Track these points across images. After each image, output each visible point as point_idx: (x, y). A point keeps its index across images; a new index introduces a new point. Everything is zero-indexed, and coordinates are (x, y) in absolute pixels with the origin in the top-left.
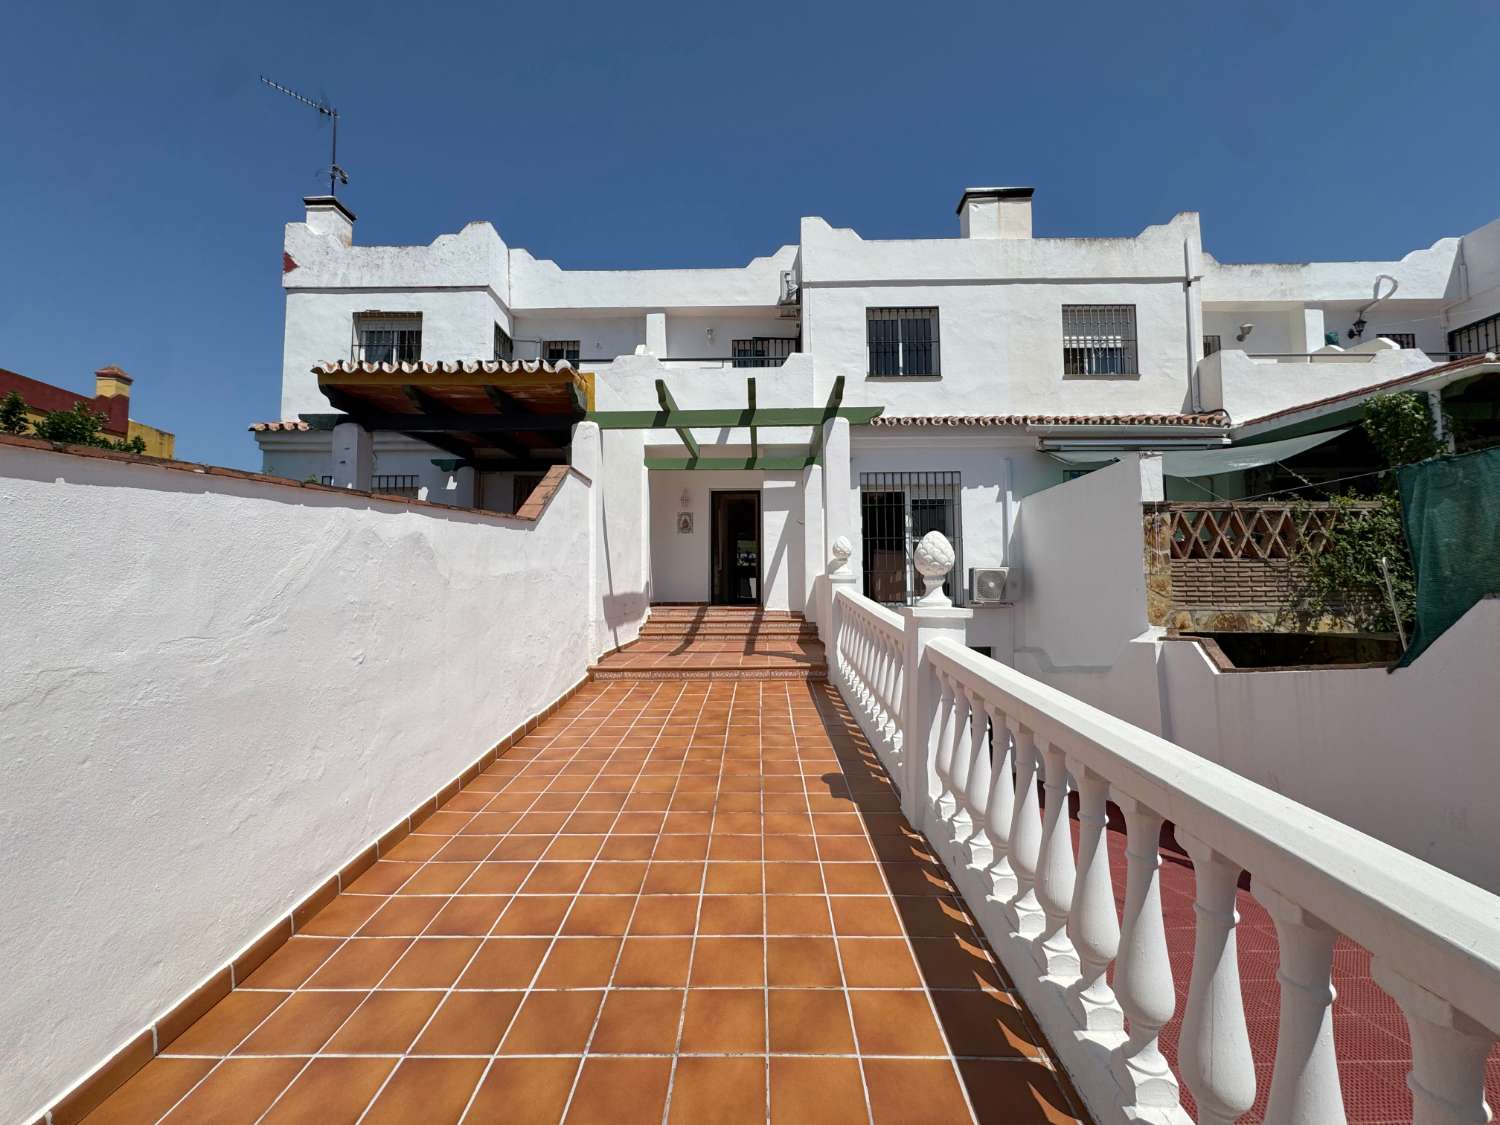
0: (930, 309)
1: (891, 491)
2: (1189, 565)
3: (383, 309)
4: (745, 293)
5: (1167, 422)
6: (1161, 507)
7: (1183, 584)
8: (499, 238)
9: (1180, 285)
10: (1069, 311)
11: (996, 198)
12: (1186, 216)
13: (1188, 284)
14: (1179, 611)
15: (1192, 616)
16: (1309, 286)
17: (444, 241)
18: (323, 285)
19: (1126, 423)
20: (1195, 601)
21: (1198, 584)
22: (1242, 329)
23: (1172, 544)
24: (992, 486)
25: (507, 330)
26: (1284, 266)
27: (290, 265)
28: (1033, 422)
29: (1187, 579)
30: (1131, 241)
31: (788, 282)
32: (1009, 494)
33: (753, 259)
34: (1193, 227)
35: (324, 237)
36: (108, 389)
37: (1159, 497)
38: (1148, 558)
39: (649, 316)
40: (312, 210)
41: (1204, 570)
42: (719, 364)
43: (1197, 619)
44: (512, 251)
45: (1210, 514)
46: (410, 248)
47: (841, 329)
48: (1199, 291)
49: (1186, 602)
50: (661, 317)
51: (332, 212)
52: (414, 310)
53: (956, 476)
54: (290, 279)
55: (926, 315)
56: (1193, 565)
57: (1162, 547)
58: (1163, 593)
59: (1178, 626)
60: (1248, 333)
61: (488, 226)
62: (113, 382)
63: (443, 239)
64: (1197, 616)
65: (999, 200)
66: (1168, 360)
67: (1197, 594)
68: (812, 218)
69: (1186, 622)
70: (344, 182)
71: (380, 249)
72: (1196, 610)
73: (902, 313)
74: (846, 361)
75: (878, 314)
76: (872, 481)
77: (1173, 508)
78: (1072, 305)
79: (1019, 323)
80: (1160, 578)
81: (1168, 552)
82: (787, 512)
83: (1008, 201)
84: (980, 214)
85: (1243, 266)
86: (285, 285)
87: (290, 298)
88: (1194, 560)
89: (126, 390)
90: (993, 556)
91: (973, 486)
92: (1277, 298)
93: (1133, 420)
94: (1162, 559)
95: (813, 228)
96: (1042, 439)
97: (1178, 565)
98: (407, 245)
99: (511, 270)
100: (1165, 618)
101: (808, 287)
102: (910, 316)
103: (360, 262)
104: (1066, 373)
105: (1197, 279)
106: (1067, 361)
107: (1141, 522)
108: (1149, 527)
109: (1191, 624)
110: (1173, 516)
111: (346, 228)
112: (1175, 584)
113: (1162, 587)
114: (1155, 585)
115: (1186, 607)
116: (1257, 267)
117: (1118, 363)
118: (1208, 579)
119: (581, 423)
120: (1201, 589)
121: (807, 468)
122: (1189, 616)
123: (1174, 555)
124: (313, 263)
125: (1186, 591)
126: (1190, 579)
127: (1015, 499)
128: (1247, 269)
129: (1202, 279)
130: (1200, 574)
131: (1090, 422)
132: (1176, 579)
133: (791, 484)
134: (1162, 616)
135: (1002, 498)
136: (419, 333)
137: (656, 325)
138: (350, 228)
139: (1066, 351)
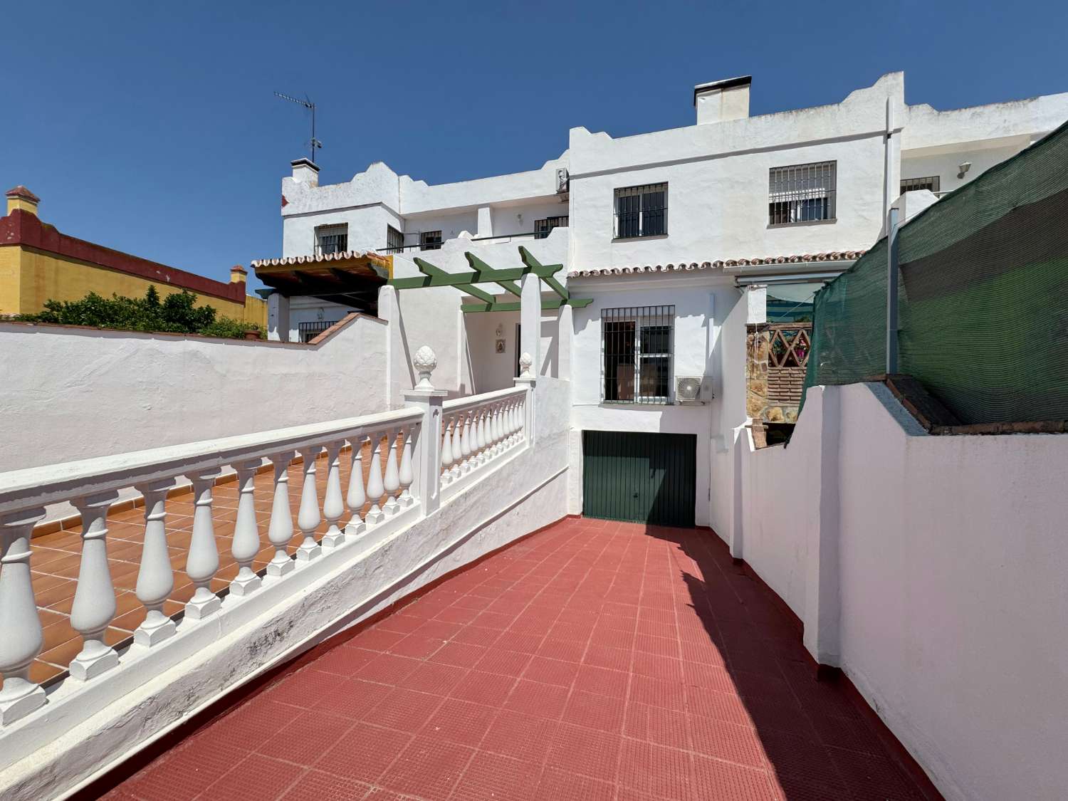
0: (662, 184)
1: (623, 321)
2: (782, 372)
3: (329, 223)
4: (538, 187)
5: (846, 257)
6: (761, 328)
7: (778, 386)
8: (390, 171)
9: (882, 138)
10: (774, 172)
11: (720, 90)
12: (890, 76)
13: (889, 136)
14: (772, 407)
15: (783, 412)
16: (1037, 118)
17: (359, 177)
18: (300, 212)
19: (808, 260)
20: (788, 400)
21: (790, 386)
22: (961, 167)
23: (770, 356)
24: (699, 315)
25: (398, 228)
26: (1009, 104)
27: (285, 203)
28: (728, 264)
29: (781, 383)
30: (835, 107)
31: (560, 177)
32: (712, 320)
33: (545, 163)
34: (898, 84)
35: (300, 184)
36: (236, 278)
37: (762, 319)
38: (749, 366)
39: (479, 210)
40: (295, 168)
41: (796, 376)
42: (508, 239)
43: (788, 413)
44: (401, 178)
45: (805, 332)
46: (341, 184)
47: (595, 206)
48: (899, 142)
49: (779, 400)
50: (487, 210)
51: (305, 168)
52: (344, 222)
53: (672, 308)
54: (285, 211)
55: (659, 190)
56: (787, 372)
57: (760, 358)
58: (760, 393)
59: (771, 418)
60: (967, 171)
61: (382, 164)
62: (238, 274)
63: (359, 176)
64: (787, 411)
65: (722, 91)
66: (864, 204)
67: (789, 394)
68: (577, 128)
69: (778, 416)
70: (319, 147)
71: (327, 187)
72: (787, 407)
73: (640, 190)
74: (599, 230)
75: (623, 192)
76: (610, 315)
77: (772, 328)
78: (778, 168)
79: (732, 187)
80: (758, 382)
81: (767, 362)
82: (551, 338)
83: (728, 90)
84: (705, 103)
85: (964, 110)
86: (283, 214)
87: (286, 221)
88: (788, 368)
89: (244, 278)
90: (699, 367)
91: (684, 315)
92: (1000, 134)
93: (814, 258)
94: (761, 368)
95: (578, 135)
96: (738, 277)
97: (774, 372)
98: (340, 183)
99: (400, 190)
100: (760, 412)
101: (573, 179)
102: (646, 191)
103: (317, 196)
104: (771, 223)
105: (898, 131)
106: (772, 213)
107: (744, 338)
108: (751, 343)
109: (782, 417)
110: (772, 335)
111: (314, 176)
112: (770, 386)
113: (759, 388)
114: (753, 387)
115: (779, 404)
116: (978, 109)
117: (821, 211)
118: (798, 383)
119: (383, 287)
120: (792, 390)
121: (562, 306)
122: (781, 411)
123: (772, 364)
124: (295, 200)
125: (780, 392)
126: (784, 383)
127: (717, 323)
128: (967, 113)
129: (902, 131)
130: (792, 379)
131: (776, 262)
132: (771, 382)
133: (555, 318)
134: (758, 410)
135: (706, 324)
136: (346, 235)
137: (484, 217)
138: (316, 176)
139: (772, 206)
